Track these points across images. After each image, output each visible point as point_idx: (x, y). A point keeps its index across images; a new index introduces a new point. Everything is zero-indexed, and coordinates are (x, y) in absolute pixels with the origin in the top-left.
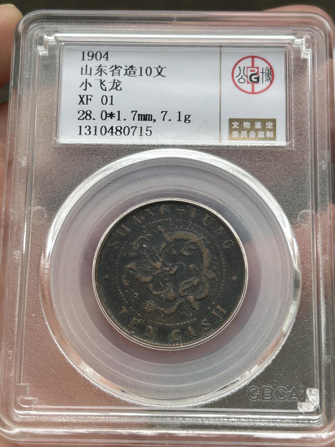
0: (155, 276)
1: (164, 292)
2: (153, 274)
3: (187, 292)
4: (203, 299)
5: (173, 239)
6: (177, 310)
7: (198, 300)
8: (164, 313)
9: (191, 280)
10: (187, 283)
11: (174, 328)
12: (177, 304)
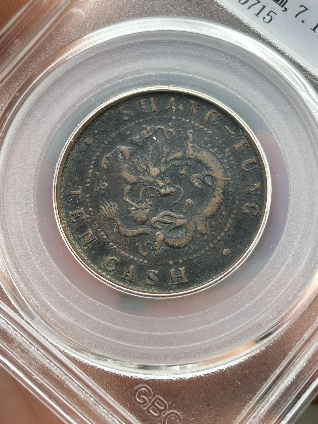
0: (142, 181)
1: (137, 206)
2: (141, 177)
3: (161, 226)
4: (173, 247)
5: (194, 156)
6: (134, 236)
7: (167, 244)
8: (118, 229)
9: (178, 216)
10: (169, 216)
11: (115, 254)
12: (141, 230)
